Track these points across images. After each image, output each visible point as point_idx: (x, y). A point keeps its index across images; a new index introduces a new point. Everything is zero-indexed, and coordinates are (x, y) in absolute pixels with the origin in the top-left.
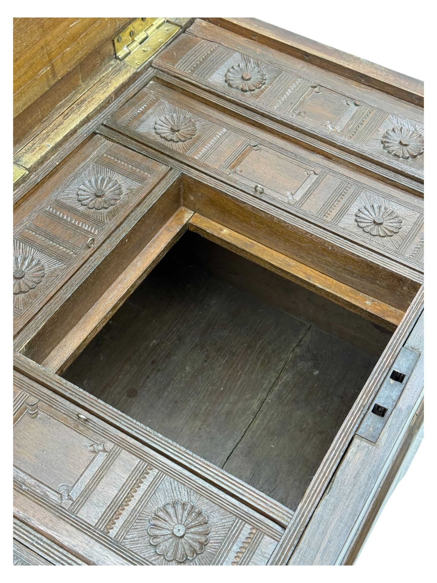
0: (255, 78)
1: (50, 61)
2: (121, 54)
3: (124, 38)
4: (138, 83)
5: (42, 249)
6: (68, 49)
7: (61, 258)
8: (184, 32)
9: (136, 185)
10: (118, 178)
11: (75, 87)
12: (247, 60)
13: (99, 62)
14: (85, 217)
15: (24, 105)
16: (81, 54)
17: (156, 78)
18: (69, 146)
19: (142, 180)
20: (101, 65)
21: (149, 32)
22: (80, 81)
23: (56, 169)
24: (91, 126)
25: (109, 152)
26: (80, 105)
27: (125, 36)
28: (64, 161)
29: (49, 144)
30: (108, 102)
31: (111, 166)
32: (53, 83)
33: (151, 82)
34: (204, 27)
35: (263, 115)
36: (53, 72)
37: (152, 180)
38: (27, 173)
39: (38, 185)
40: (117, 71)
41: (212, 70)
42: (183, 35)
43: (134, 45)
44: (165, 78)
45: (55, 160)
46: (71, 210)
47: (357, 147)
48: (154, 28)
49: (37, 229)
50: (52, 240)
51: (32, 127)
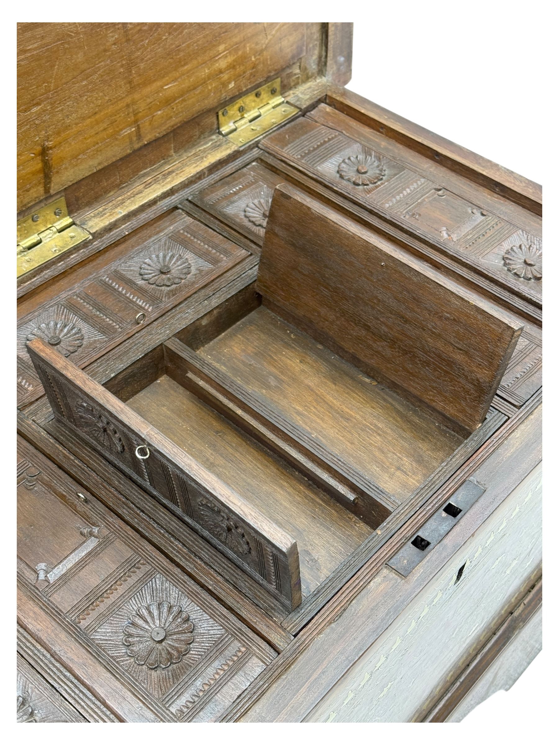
0: (372, 173)
1: (136, 121)
2: (225, 129)
3: (231, 113)
4: (238, 162)
5: (86, 318)
6: (159, 112)
7: (104, 329)
8: (303, 116)
9: (207, 266)
10: (189, 256)
11: (165, 157)
12: (367, 152)
13: (197, 133)
14: (141, 291)
15: (99, 164)
16: (175, 121)
17: (259, 159)
18: (144, 217)
19: (215, 261)
20: (199, 138)
21: (262, 111)
22: (172, 152)
23: (125, 239)
24: (174, 200)
25: (187, 229)
26: (165, 176)
27: (233, 110)
28: (135, 232)
29: (122, 212)
30: (199, 176)
31: (185, 244)
32: (137, 146)
33: (254, 164)
34: (328, 113)
35: (371, 212)
36: (139, 135)
37: (226, 262)
38: (91, 237)
39: (100, 253)
40: (216, 147)
41: (324, 158)
42: (301, 119)
43: (243, 122)
44: (270, 160)
45: (125, 229)
46: (129, 283)
47: (471, 258)
48: (269, 107)
49: (86, 298)
50: (99, 310)
51: (107, 192)
